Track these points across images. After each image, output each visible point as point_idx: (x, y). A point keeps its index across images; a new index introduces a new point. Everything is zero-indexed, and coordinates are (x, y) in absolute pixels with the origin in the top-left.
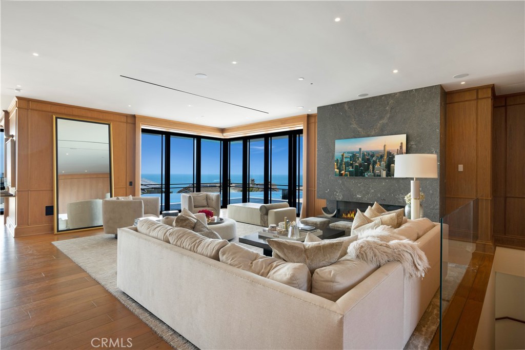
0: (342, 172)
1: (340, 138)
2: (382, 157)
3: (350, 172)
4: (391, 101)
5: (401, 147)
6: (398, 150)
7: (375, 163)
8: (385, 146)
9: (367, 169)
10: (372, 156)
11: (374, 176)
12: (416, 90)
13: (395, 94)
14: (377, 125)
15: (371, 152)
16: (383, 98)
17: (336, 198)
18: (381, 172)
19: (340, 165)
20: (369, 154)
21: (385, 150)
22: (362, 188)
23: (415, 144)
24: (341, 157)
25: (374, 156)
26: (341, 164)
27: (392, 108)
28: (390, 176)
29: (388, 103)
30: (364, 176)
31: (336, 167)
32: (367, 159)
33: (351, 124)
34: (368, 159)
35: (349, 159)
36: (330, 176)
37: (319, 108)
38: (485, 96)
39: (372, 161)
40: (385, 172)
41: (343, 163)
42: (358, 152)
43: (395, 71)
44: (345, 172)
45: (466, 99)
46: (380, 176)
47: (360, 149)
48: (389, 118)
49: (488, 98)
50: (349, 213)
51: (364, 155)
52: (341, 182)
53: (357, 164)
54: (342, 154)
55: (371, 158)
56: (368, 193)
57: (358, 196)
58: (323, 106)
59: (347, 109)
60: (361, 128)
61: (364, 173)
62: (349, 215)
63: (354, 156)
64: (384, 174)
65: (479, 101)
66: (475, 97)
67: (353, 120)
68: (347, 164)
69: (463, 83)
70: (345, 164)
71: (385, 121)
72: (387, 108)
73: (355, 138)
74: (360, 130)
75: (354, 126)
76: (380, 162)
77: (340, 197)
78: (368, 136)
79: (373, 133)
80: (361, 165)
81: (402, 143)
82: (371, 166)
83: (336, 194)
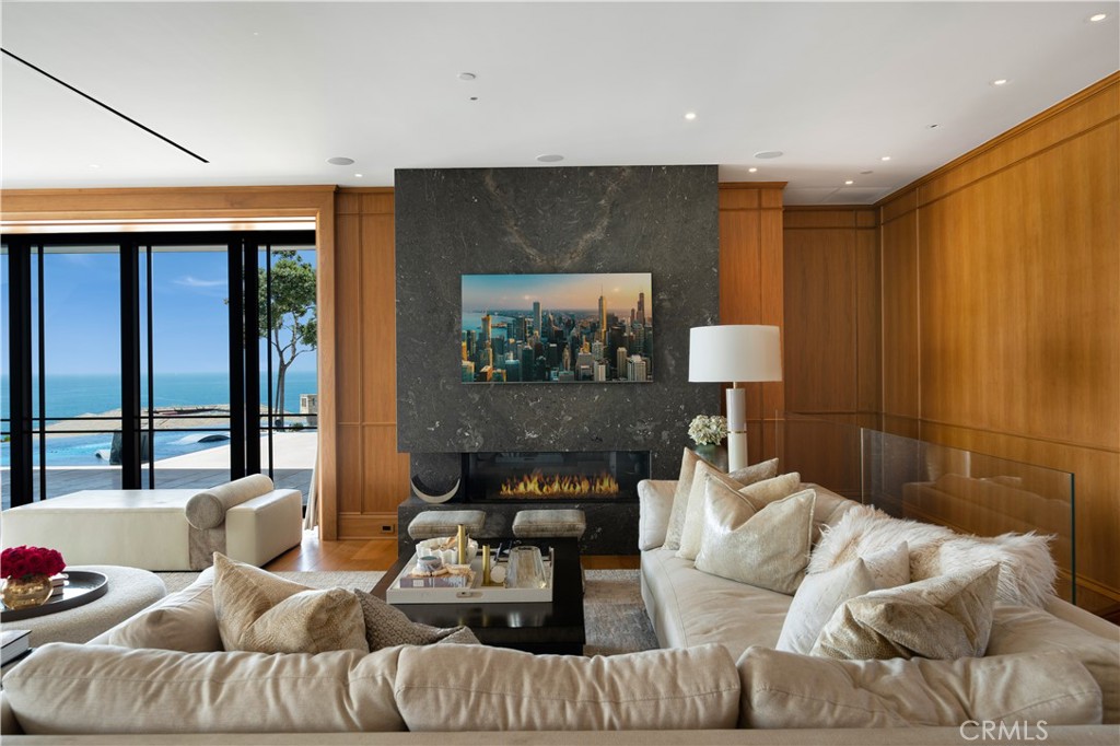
0: (485, 369)
1: (472, 272)
2: (595, 327)
3: (507, 367)
4: (612, 187)
5: (641, 304)
6: (633, 311)
7: (577, 343)
8: (601, 299)
9: (555, 359)
10: (570, 325)
11: (577, 377)
12: (669, 167)
13: (621, 169)
14: (578, 243)
15: (567, 313)
16: (591, 174)
17: (462, 445)
18: (592, 367)
19: (477, 349)
20: (561, 319)
21: (601, 310)
22: (540, 412)
23: (669, 300)
24: (481, 325)
25: (574, 325)
26: (481, 346)
27: (614, 205)
28: (616, 378)
29: (604, 189)
30: (549, 379)
31: (465, 354)
32: (556, 332)
33: (505, 233)
34: (559, 334)
35: (505, 333)
36: (443, 381)
37: (399, 173)
38: (772, 205)
39: (568, 338)
40: (604, 366)
41: (488, 342)
42: (529, 314)
43: (690, 116)
44: (494, 368)
45: (741, 206)
46: (591, 377)
47: (536, 305)
48: (609, 229)
49: (778, 208)
50: (522, 480)
51: (547, 323)
52: (477, 397)
53: (529, 347)
54: (484, 316)
55: (566, 331)
56: (556, 426)
57: (528, 435)
58: (415, 170)
59: (492, 189)
60: (534, 245)
61: (549, 370)
62: (521, 486)
63: (518, 324)
64: (601, 372)
65: (763, 214)
66: (755, 205)
67: (512, 223)
68: (500, 346)
69: (753, 170)
70: (492, 346)
71: (596, 234)
72: (603, 202)
73: (518, 272)
74: (532, 252)
75: (515, 239)
76: (591, 340)
77: (474, 442)
78: (555, 271)
79: (567, 264)
80: (538, 349)
81: (642, 295)
82: (567, 353)
83: (462, 434)
